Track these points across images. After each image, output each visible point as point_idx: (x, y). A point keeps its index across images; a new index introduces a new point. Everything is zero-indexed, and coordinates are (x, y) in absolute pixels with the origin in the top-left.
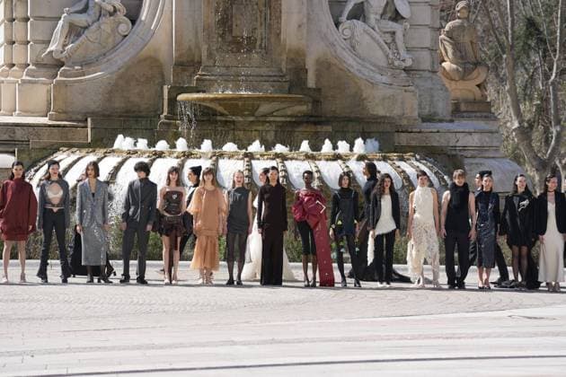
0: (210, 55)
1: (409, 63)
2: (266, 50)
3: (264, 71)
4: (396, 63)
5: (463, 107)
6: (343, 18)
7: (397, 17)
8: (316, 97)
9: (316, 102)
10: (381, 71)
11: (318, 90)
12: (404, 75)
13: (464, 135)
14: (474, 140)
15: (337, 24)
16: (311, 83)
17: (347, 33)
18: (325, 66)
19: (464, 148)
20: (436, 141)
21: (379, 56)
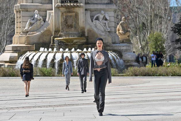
0: (62, 29)
1: (109, 30)
2: (76, 28)
3: (75, 32)
4: (106, 30)
5: (124, 41)
6: (94, 20)
7: (106, 20)
8: (87, 38)
9: (87, 39)
10: (103, 32)
11: (88, 37)
12: (108, 33)
13: (122, 47)
14: (125, 48)
15: (92, 21)
16: (86, 35)
17: (95, 23)
18: (89, 31)
19: (122, 50)
20: (116, 48)
21: (102, 29)
